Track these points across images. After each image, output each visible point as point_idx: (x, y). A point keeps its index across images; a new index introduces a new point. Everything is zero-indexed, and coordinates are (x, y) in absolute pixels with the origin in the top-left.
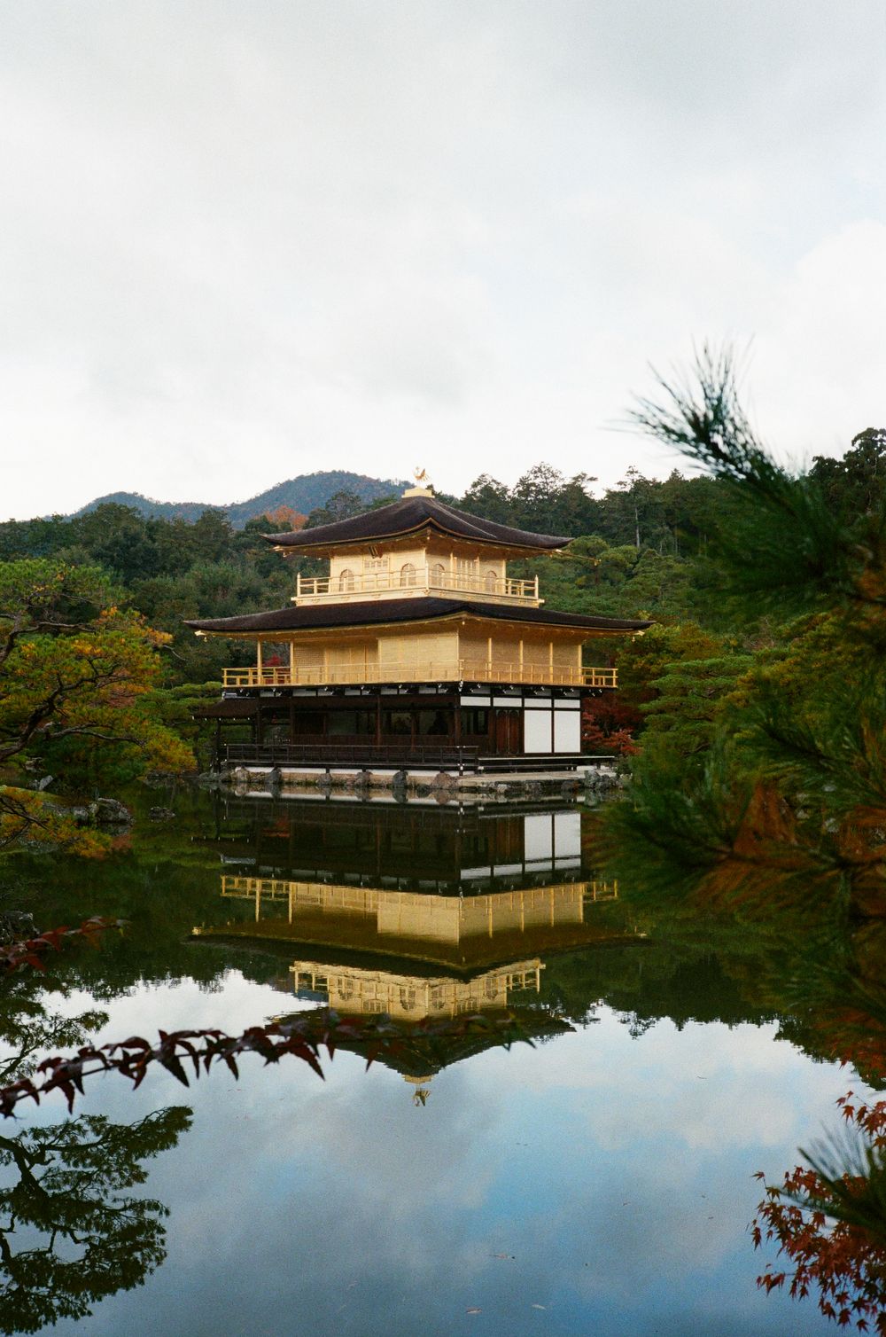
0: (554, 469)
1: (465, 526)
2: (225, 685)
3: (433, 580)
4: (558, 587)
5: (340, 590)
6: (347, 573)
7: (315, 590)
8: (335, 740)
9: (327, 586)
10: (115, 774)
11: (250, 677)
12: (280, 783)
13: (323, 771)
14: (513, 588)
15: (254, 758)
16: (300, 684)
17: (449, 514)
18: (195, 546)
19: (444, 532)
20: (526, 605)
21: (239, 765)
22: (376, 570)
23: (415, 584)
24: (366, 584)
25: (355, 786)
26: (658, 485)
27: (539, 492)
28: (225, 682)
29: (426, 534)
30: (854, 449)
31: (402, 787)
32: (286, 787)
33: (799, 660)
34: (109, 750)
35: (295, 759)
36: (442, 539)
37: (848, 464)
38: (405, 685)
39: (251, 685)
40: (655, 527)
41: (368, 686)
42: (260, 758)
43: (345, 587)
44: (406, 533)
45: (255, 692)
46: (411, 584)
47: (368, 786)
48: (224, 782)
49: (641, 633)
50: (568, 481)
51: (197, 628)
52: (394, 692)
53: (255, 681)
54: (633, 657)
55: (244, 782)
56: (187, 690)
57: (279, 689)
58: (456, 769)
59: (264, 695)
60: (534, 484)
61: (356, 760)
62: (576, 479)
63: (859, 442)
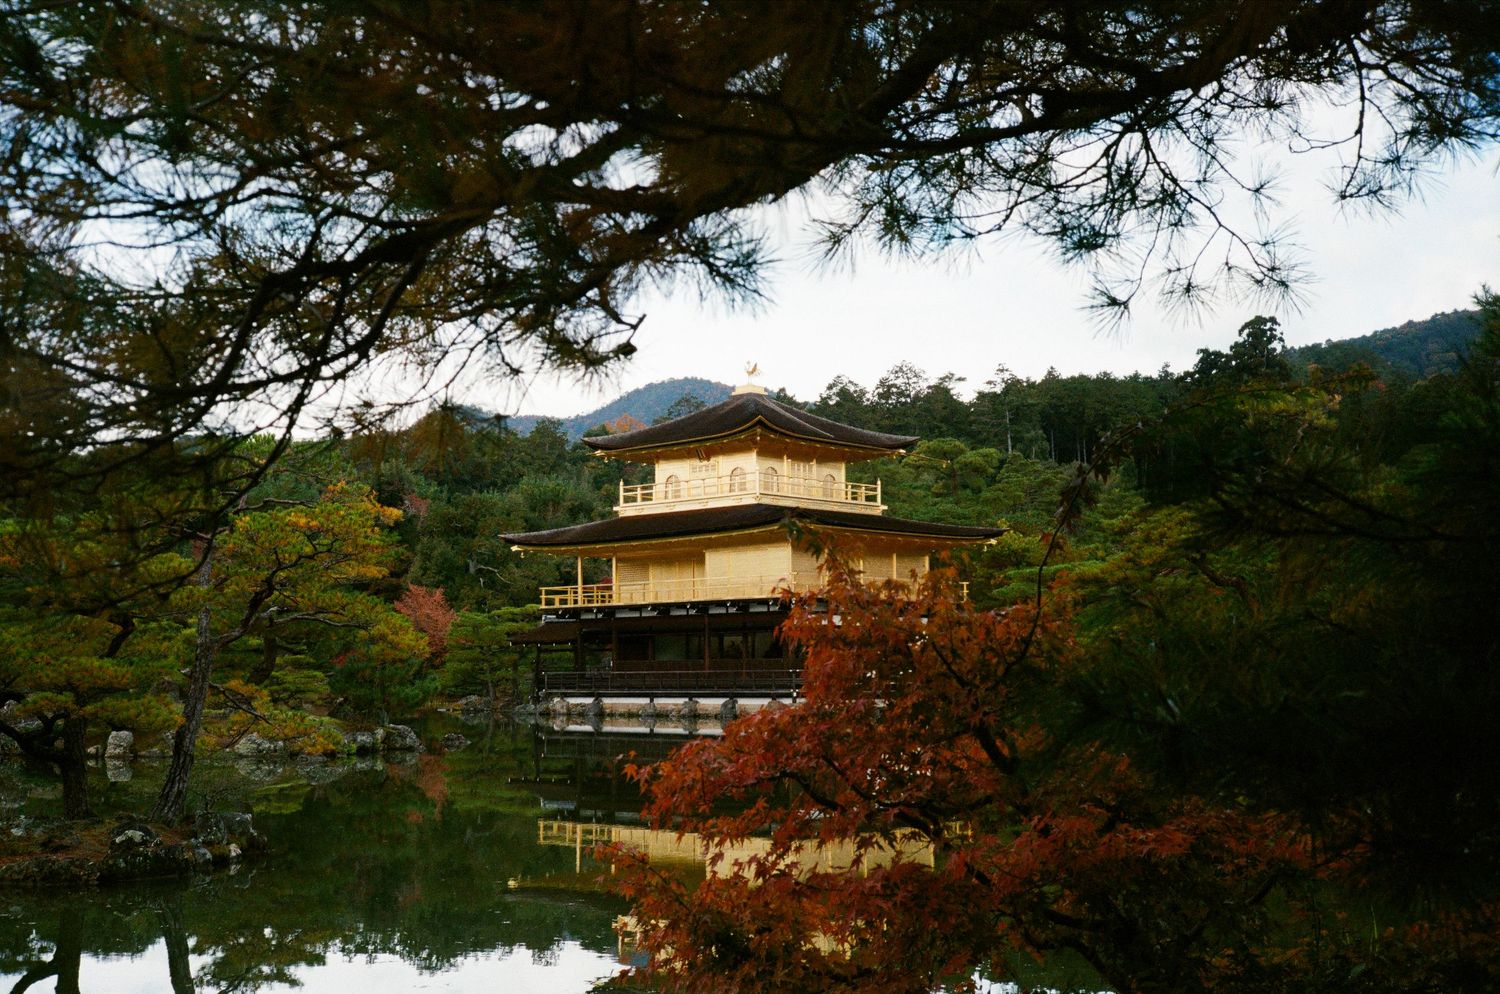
0: (916, 368)
1: (799, 425)
2: (543, 606)
3: (766, 485)
4: (910, 495)
5: (666, 498)
6: (673, 479)
7: (639, 498)
8: (661, 666)
9: (651, 494)
10: (402, 696)
11: (570, 597)
12: (601, 715)
13: (646, 701)
14: (853, 493)
15: (574, 688)
16: (621, 604)
17: (783, 412)
18: (528, 459)
19: (776, 432)
20: (869, 512)
21: (556, 695)
22: (703, 474)
23: (745, 489)
24: (693, 492)
25: (681, 717)
26: (1032, 385)
27: (901, 394)
28: (543, 602)
29: (756, 435)
30: (1241, 340)
31: (730, 716)
32: (608, 719)
33: (1131, 555)
34: (396, 669)
35: (618, 688)
36: (773, 440)
37: (1235, 356)
38: (734, 603)
39: (570, 605)
40: (1028, 431)
41: (694, 605)
42: (581, 687)
43: (670, 495)
44: (735, 433)
45: (575, 613)
46: (741, 490)
47: (695, 716)
48: (541, 714)
49: (993, 542)
50: (933, 382)
51: (513, 542)
52: (723, 611)
53: (576, 602)
54: (990, 571)
55: (563, 714)
56: (505, 613)
57: (600, 610)
58: (789, 696)
59: (585, 617)
60: (894, 386)
61: (682, 688)
62: (943, 379)
63: (1246, 331)
